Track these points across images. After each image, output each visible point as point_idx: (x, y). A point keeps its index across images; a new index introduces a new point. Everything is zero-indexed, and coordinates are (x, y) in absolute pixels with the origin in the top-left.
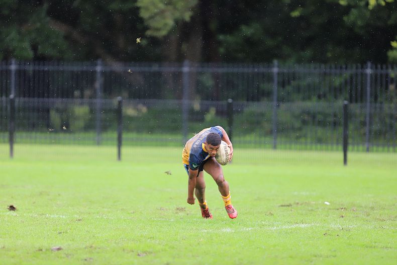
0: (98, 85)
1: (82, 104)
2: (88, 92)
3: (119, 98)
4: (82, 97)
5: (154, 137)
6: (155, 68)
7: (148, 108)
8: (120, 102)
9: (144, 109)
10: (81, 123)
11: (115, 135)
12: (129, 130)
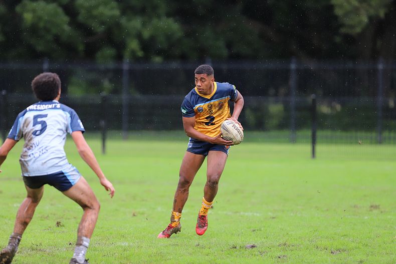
1: (276, 102)
3: (313, 96)
4: (276, 95)
5: (349, 134)
9: (338, 107)
11: (309, 133)
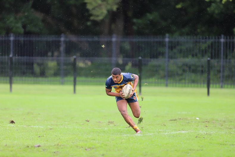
0: (62, 48)
1: (53, 60)
2: (56, 54)
3: (74, 57)
4: (52, 56)
5: (95, 79)
6: (96, 39)
7: (92, 62)
8: (75, 59)
9: (89, 63)
10: (52, 72)
11: (72, 79)
12: (80, 75)
